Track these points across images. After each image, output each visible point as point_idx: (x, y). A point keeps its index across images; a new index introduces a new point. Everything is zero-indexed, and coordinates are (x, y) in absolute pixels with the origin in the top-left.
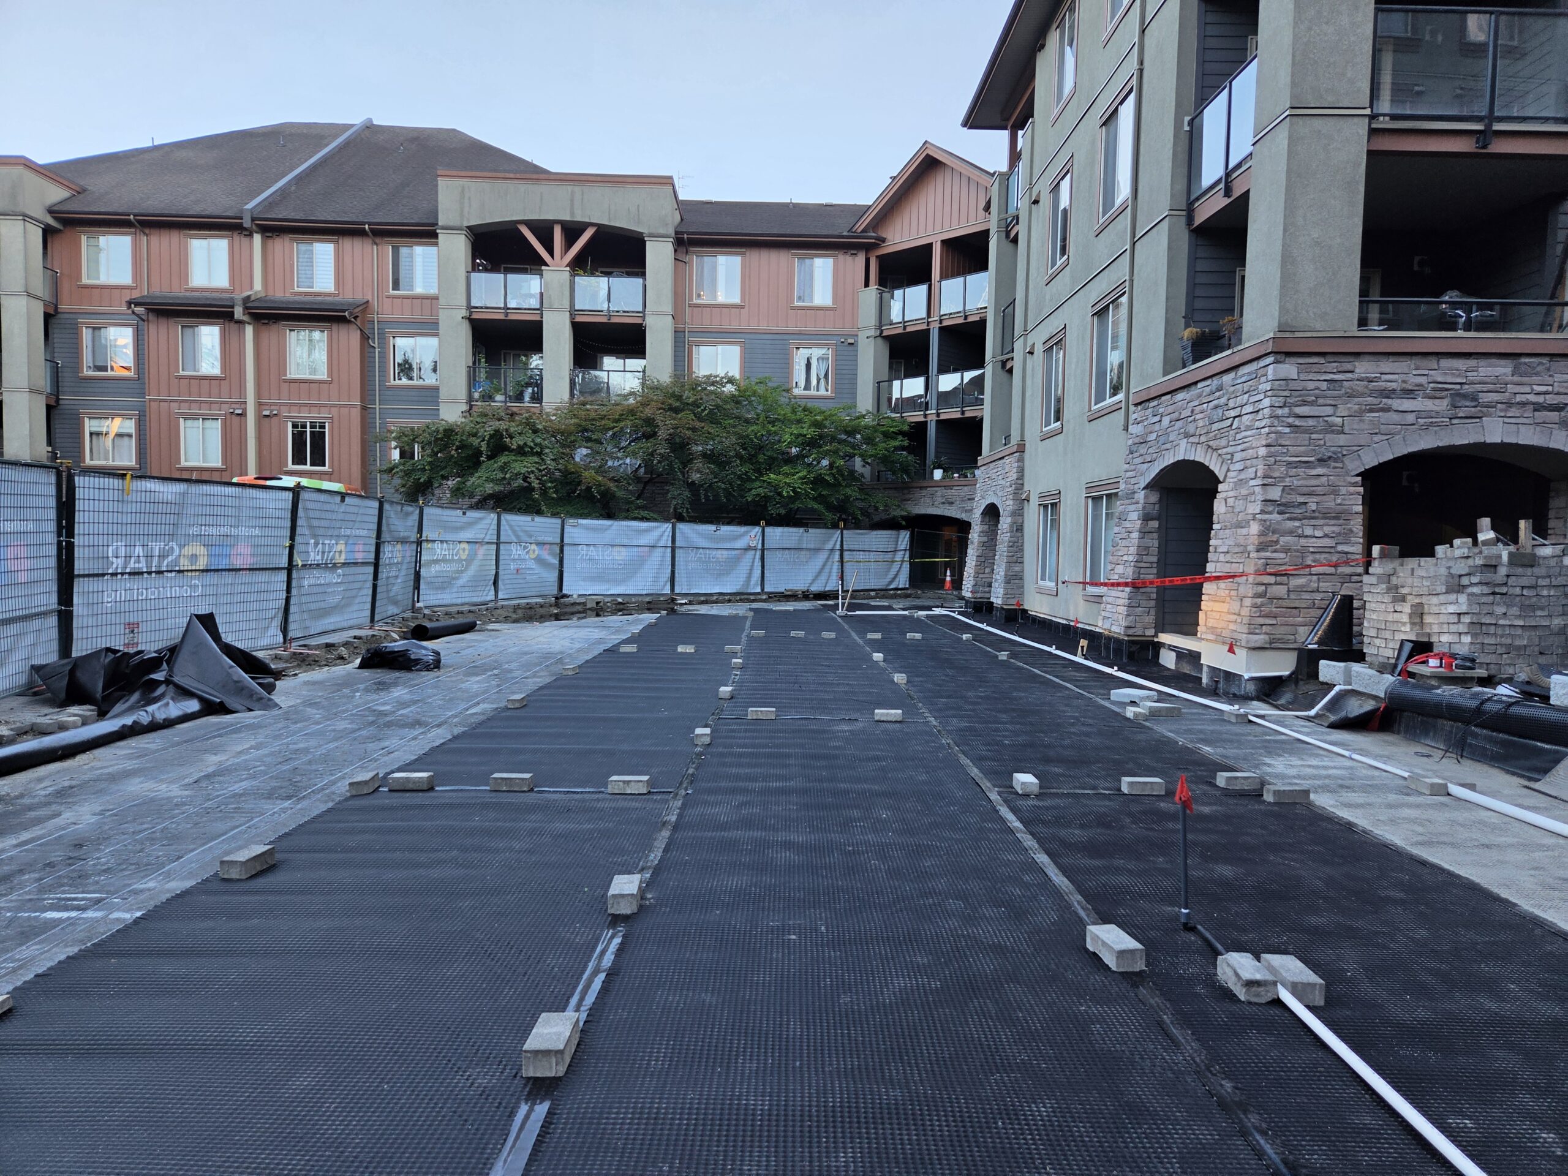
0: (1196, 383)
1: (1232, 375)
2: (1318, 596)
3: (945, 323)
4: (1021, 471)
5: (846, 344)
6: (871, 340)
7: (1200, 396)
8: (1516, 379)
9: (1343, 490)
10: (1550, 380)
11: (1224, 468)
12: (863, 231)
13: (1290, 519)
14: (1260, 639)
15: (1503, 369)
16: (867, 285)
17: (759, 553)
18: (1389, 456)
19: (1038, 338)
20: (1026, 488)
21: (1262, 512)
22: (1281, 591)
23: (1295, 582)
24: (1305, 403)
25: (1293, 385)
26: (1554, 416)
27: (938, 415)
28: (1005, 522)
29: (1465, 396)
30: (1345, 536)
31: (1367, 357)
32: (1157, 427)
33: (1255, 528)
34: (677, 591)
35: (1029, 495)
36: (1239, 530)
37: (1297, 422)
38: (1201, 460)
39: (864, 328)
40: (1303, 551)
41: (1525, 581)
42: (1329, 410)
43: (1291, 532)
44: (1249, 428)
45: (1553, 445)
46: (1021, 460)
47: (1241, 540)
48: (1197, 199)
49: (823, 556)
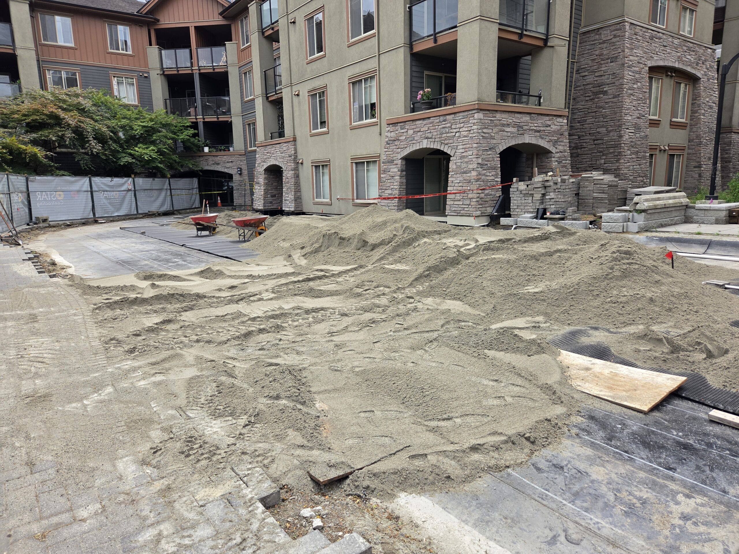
0: (429, 118)
1: (453, 116)
2: (491, 196)
3: (202, 71)
4: (296, 149)
5: (143, 76)
6: (159, 75)
7: (432, 123)
8: (531, 121)
9: (495, 159)
10: (537, 122)
11: (453, 151)
12: (145, 14)
13: (484, 170)
14: (479, 213)
15: (527, 118)
16: (151, 45)
17: (133, 193)
18: (505, 148)
19: (304, 90)
20: (299, 157)
21: (477, 168)
22: (482, 195)
23: (486, 192)
24: (485, 128)
25: (483, 121)
26: (538, 134)
27: (204, 119)
28: (288, 175)
29: (520, 127)
30: (496, 176)
31: (499, 112)
32: (405, 134)
33: (474, 173)
34: (97, 216)
35: (302, 161)
36: (465, 175)
37: (484, 135)
38: (439, 148)
39: (154, 69)
40: (487, 181)
41: (564, 187)
42: (490, 131)
43: (484, 175)
44: (465, 136)
45: (539, 144)
46: (295, 145)
47: (468, 178)
48: (415, 41)
49: (163, 194)
